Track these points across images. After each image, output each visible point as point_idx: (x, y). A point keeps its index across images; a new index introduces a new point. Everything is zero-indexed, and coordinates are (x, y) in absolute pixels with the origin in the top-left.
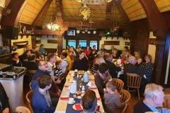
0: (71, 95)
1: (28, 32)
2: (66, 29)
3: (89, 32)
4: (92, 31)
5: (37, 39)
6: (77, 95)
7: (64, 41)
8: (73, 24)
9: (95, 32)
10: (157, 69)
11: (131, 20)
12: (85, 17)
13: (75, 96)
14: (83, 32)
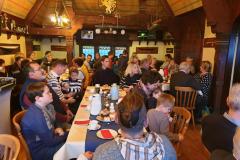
0: (93, 117)
1: (19, 30)
2: (80, 27)
3: (115, 32)
4: (119, 31)
5: (35, 43)
6: (103, 116)
7: (77, 47)
8: (90, 20)
9: (123, 32)
10: (217, 83)
11: (176, 14)
12: (109, 9)
13: (99, 118)
14: (106, 32)
